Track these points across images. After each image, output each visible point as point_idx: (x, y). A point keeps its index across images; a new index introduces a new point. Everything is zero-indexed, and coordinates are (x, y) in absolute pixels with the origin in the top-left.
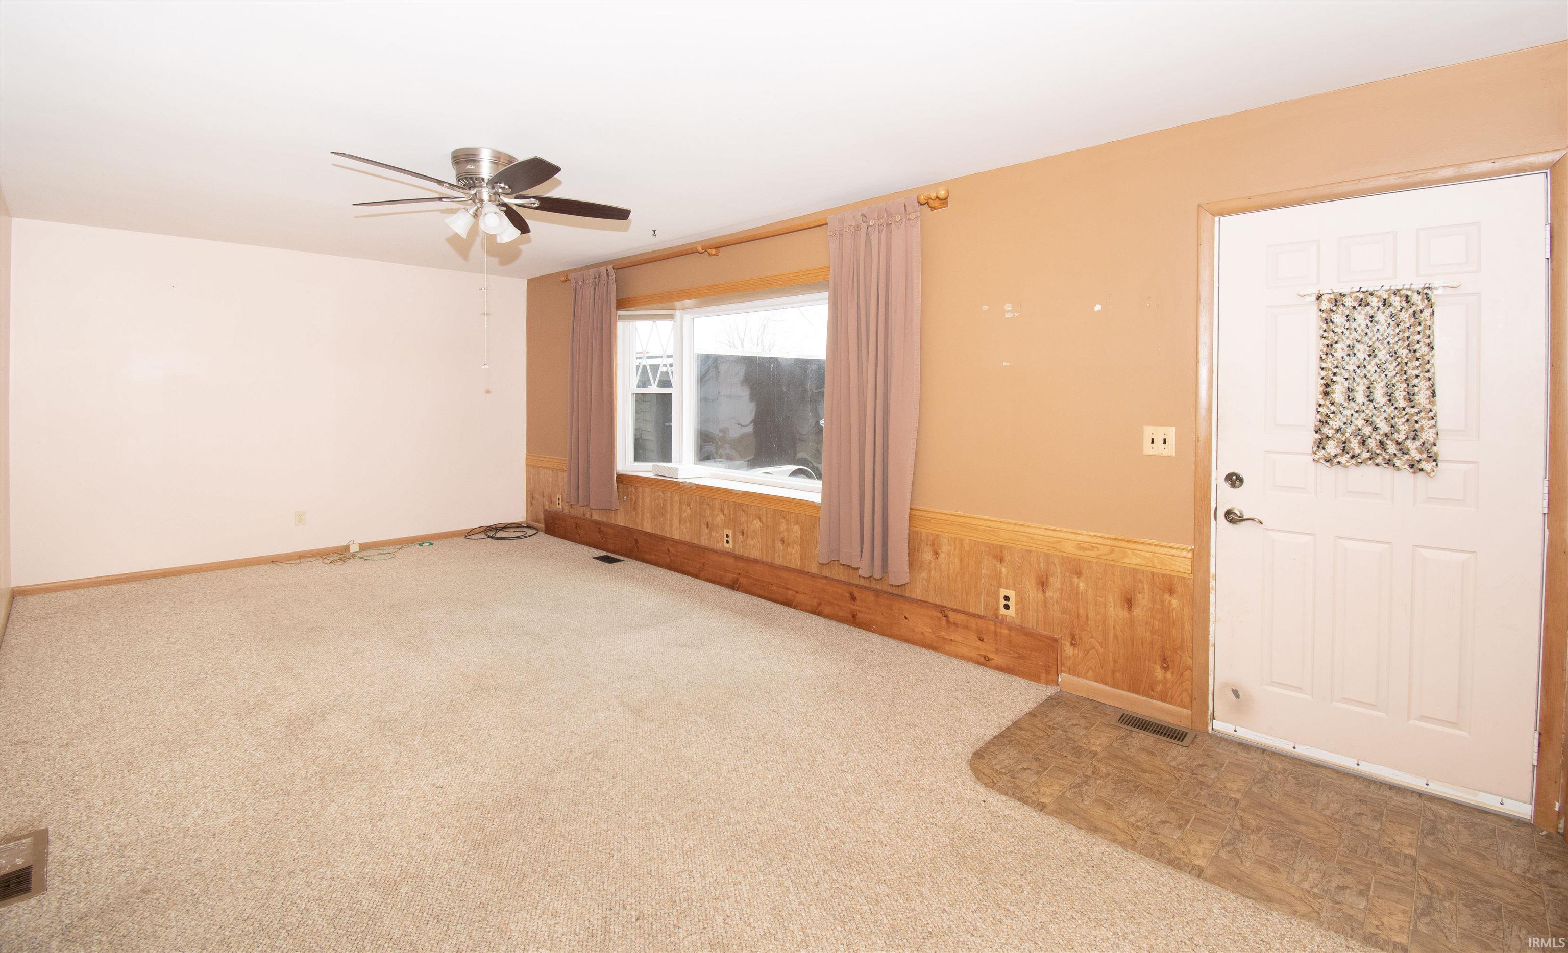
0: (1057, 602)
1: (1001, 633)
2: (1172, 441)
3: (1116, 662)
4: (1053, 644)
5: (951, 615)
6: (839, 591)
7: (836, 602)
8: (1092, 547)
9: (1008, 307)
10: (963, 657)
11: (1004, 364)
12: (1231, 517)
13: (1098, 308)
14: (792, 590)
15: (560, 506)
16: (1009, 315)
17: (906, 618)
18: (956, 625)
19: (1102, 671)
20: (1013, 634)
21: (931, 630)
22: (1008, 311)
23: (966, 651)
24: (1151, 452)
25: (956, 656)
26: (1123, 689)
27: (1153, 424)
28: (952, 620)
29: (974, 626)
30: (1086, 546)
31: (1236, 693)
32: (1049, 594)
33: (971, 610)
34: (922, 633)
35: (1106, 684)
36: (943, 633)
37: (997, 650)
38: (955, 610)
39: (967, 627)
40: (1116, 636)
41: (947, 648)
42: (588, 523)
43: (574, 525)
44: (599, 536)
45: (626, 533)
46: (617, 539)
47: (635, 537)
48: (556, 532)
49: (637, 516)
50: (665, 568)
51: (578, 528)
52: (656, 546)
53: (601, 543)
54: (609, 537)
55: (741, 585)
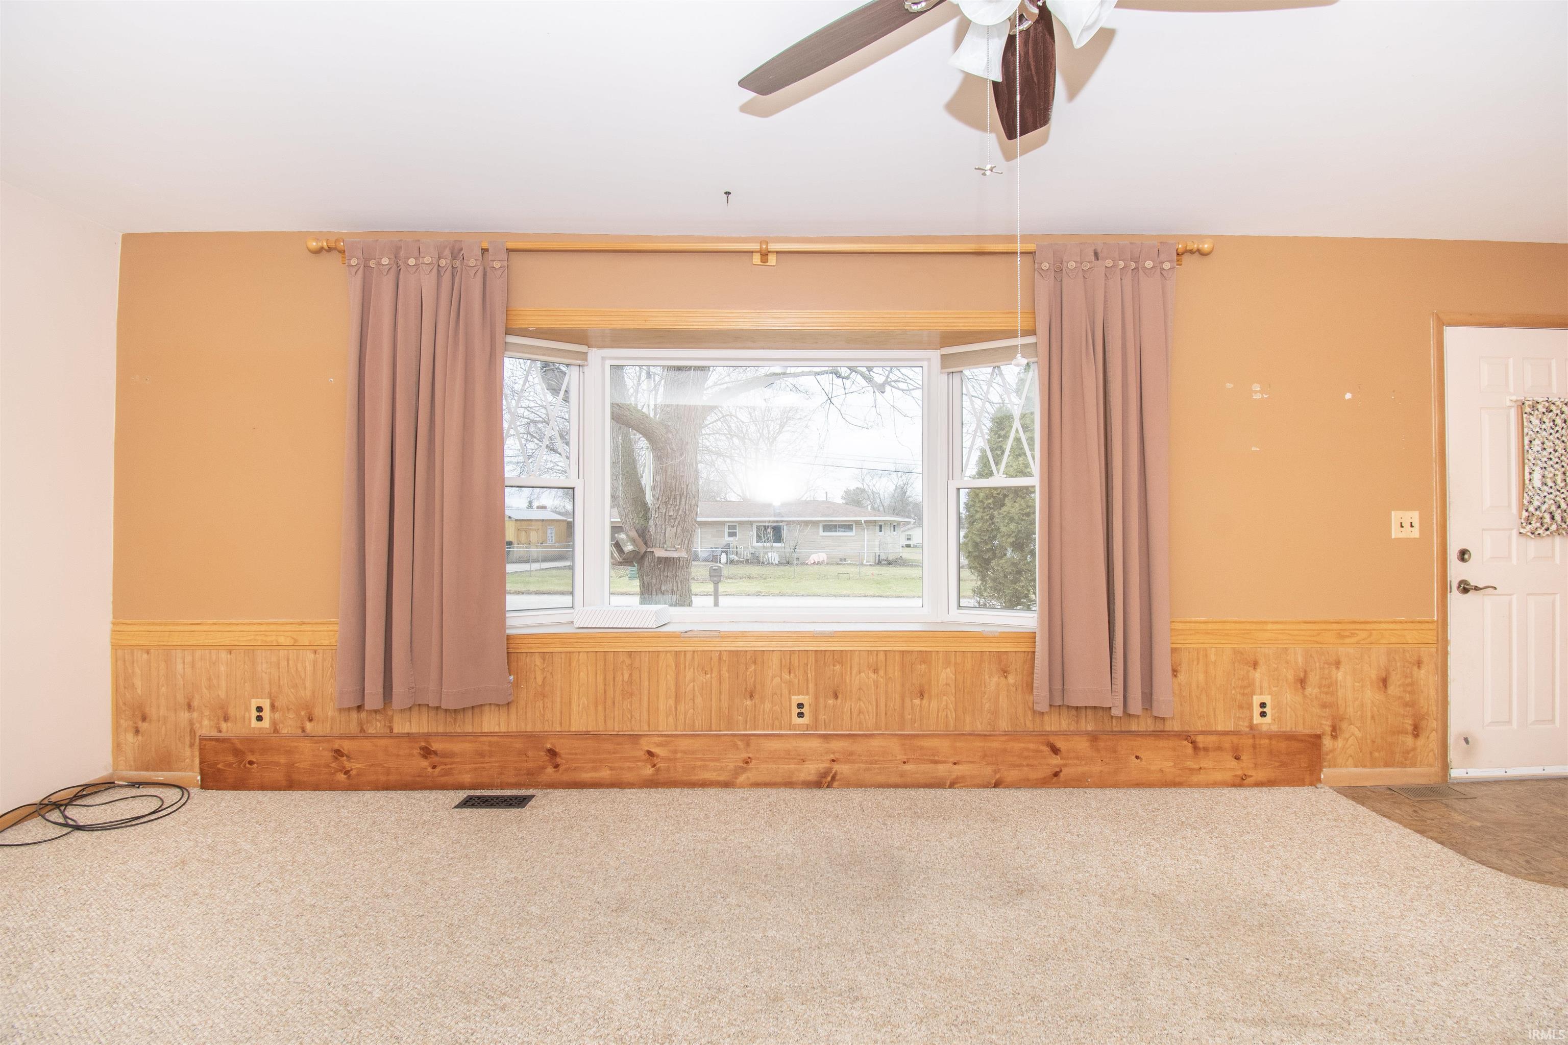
0: (1316, 698)
1: (1260, 745)
2: (1416, 524)
3: (1373, 742)
4: (1315, 740)
5: (1200, 739)
6: (1032, 746)
7: (1025, 763)
8: (1352, 634)
9: (1257, 387)
10: (1215, 784)
11: (1254, 449)
12: (1465, 588)
13: (1348, 396)
14: (944, 762)
15: (266, 723)
16: (1257, 396)
17: (1137, 757)
18: (1206, 749)
19: (1361, 755)
20: (1274, 742)
21: (1171, 764)
22: (1256, 392)
23: (1219, 776)
24: (1401, 536)
25: (1207, 785)
26: (1380, 767)
27: (1398, 509)
28: (1201, 745)
29: (1227, 745)
30: (1347, 633)
31: (1466, 740)
32: (1309, 690)
33: (1219, 728)
34: (1161, 771)
35: (1365, 766)
36: (1191, 764)
37: (1256, 765)
38: (1203, 733)
39: (1219, 748)
40: (1373, 717)
41: (1195, 779)
42: (382, 742)
43: (328, 755)
44: (425, 763)
45: (518, 744)
46: (487, 759)
47: (549, 746)
48: (251, 781)
49: (547, 707)
50: (641, 787)
51: (345, 758)
52: (614, 753)
53: (429, 777)
54: (458, 760)
55: (837, 778)
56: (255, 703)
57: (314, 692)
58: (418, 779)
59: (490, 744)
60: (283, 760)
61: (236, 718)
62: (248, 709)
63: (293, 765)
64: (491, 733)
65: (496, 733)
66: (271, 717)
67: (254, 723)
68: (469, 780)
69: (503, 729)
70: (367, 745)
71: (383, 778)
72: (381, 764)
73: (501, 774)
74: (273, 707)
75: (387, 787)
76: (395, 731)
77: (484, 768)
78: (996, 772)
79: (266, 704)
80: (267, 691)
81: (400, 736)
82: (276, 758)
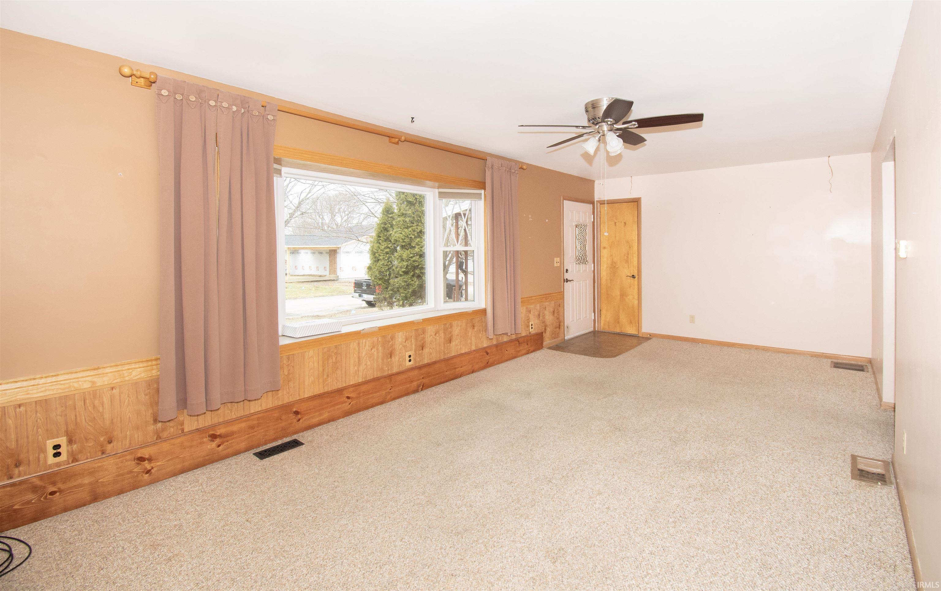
0: (542, 320)
1: (532, 338)
2: (558, 262)
3: (552, 331)
4: (542, 334)
5: (520, 340)
6: (481, 354)
7: (479, 361)
8: (548, 298)
12: (567, 281)
14: (458, 368)
15: (64, 457)
17: (506, 351)
18: (521, 343)
19: (550, 336)
21: (514, 350)
23: (524, 352)
24: (556, 266)
25: (522, 355)
26: (553, 339)
27: (556, 257)
29: (525, 341)
31: (567, 328)
32: (540, 318)
33: (523, 335)
34: (512, 354)
36: (518, 349)
37: (531, 346)
38: (520, 338)
40: (552, 324)
41: (519, 354)
42: (179, 440)
43: (131, 464)
44: (214, 445)
45: (276, 415)
46: (256, 429)
47: (294, 410)
48: (53, 508)
49: (291, 387)
50: (343, 417)
51: (146, 462)
52: (330, 403)
53: (215, 454)
54: (236, 436)
55: (424, 385)
56: (50, 444)
57: (112, 420)
58: (207, 458)
59: (258, 419)
60: (87, 480)
61: (29, 461)
62: (42, 450)
63: (97, 481)
64: (257, 412)
65: (260, 411)
66: (68, 451)
67: (51, 460)
68: (244, 446)
69: (264, 408)
70: (165, 446)
71: (179, 466)
72: (177, 457)
73: (266, 435)
74: (70, 442)
75: (183, 471)
76: (186, 430)
77: (254, 435)
78: (472, 367)
79: (62, 441)
80: (63, 429)
81: (191, 432)
82: (79, 481)
